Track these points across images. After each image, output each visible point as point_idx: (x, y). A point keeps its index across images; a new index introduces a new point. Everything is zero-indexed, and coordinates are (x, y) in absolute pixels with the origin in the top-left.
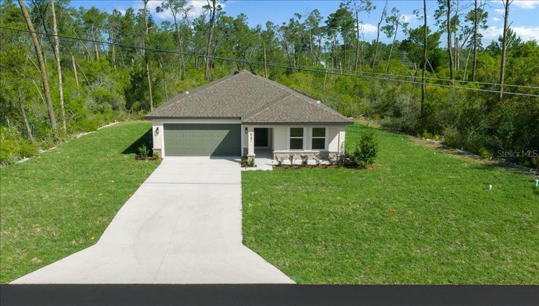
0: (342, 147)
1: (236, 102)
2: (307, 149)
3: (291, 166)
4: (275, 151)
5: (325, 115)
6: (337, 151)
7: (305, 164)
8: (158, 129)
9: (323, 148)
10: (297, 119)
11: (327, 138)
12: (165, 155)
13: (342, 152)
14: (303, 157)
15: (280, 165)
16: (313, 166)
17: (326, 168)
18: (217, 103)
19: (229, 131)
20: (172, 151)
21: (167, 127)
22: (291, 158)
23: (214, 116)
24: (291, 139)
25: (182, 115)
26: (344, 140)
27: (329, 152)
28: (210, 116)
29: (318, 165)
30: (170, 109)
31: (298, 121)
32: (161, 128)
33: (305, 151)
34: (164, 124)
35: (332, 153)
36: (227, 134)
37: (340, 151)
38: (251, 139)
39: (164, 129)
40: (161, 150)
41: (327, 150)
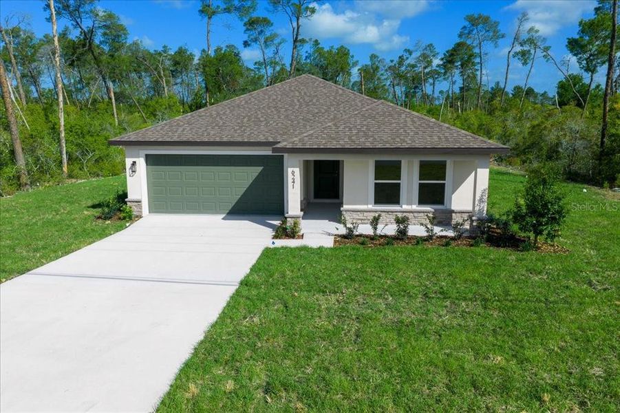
0: (481, 200)
1: (279, 117)
2: (409, 205)
3: (372, 238)
4: (345, 207)
5: (447, 134)
6: (470, 208)
7: (402, 235)
8: (134, 163)
9: (441, 202)
10: (387, 142)
11: (448, 182)
12: (149, 212)
13: (481, 211)
14: (398, 221)
15: (349, 236)
16: (419, 240)
17: (447, 244)
18: (246, 120)
19: (261, 168)
21: (151, 160)
22: (375, 222)
23: (232, 140)
24: (376, 184)
25: (175, 139)
26: (486, 185)
27: (453, 212)
28: (225, 139)
29: (429, 238)
30: (159, 128)
31: (388, 146)
32: (141, 163)
33: (405, 207)
34: (146, 155)
35: (459, 212)
36: (257, 174)
37: (477, 208)
38: (294, 182)
39: (147, 165)
40: (140, 202)
41: (448, 207)
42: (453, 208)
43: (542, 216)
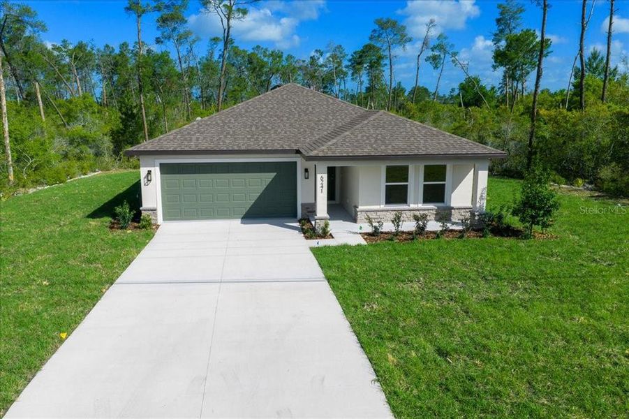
0: (481, 198)
1: (285, 126)
2: (416, 204)
3: (397, 234)
4: (360, 208)
5: (452, 142)
6: (469, 205)
7: (421, 230)
8: (149, 172)
9: (442, 200)
11: (448, 183)
12: (163, 220)
13: (481, 207)
14: (416, 218)
15: (374, 234)
16: (437, 235)
17: (461, 237)
18: (254, 128)
19: (275, 174)
20: (175, 211)
21: (166, 169)
22: (397, 220)
23: (250, 148)
24: (386, 186)
25: (193, 148)
26: (486, 185)
27: (453, 208)
28: (243, 148)
29: (443, 232)
30: (171, 137)
32: (156, 171)
33: (412, 206)
34: (161, 164)
35: (457, 209)
36: (271, 180)
37: (478, 205)
38: (322, 187)
39: (161, 174)
40: (155, 210)
41: (448, 205)
42: (452, 205)
43: (540, 209)
